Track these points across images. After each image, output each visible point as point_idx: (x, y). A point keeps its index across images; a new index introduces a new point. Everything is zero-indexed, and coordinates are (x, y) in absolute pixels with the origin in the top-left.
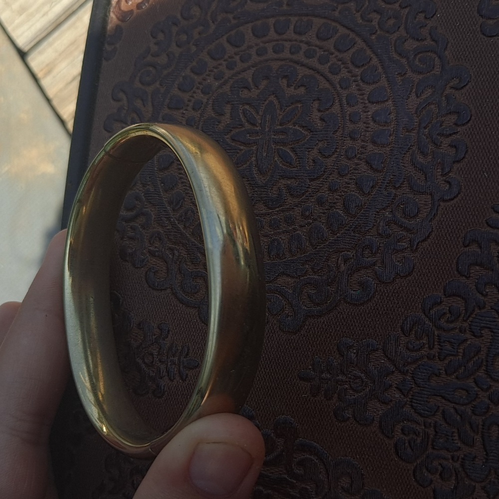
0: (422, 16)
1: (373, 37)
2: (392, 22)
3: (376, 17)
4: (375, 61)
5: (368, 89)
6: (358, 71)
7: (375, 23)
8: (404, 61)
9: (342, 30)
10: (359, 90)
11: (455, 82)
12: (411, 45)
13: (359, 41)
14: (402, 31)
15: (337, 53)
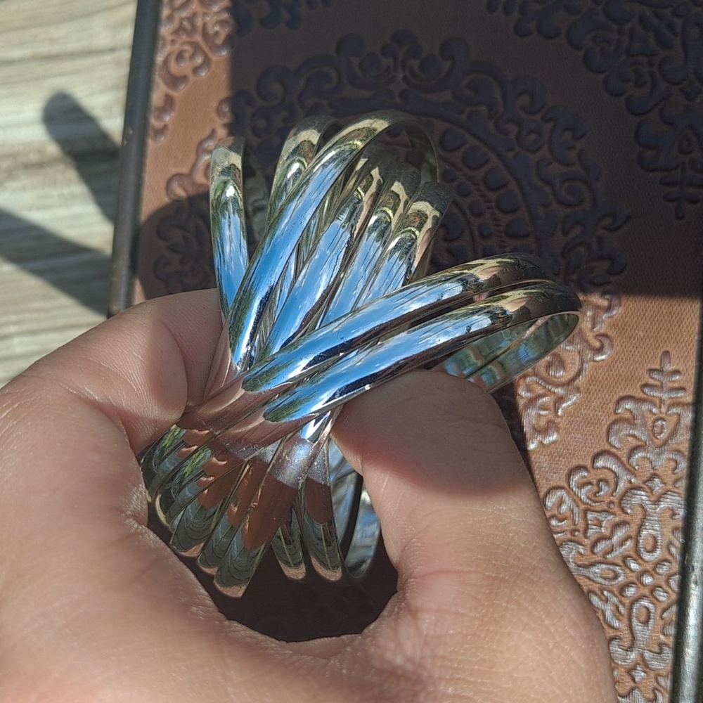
0: (568, 134)
1: (511, 155)
2: (533, 137)
3: (513, 129)
4: (513, 185)
5: (505, 219)
6: (492, 196)
7: (513, 136)
8: (548, 189)
9: (471, 140)
10: (494, 219)
11: (607, 222)
12: (555, 169)
13: (493, 157)
14: (544, 152)
15: (466, 170)
